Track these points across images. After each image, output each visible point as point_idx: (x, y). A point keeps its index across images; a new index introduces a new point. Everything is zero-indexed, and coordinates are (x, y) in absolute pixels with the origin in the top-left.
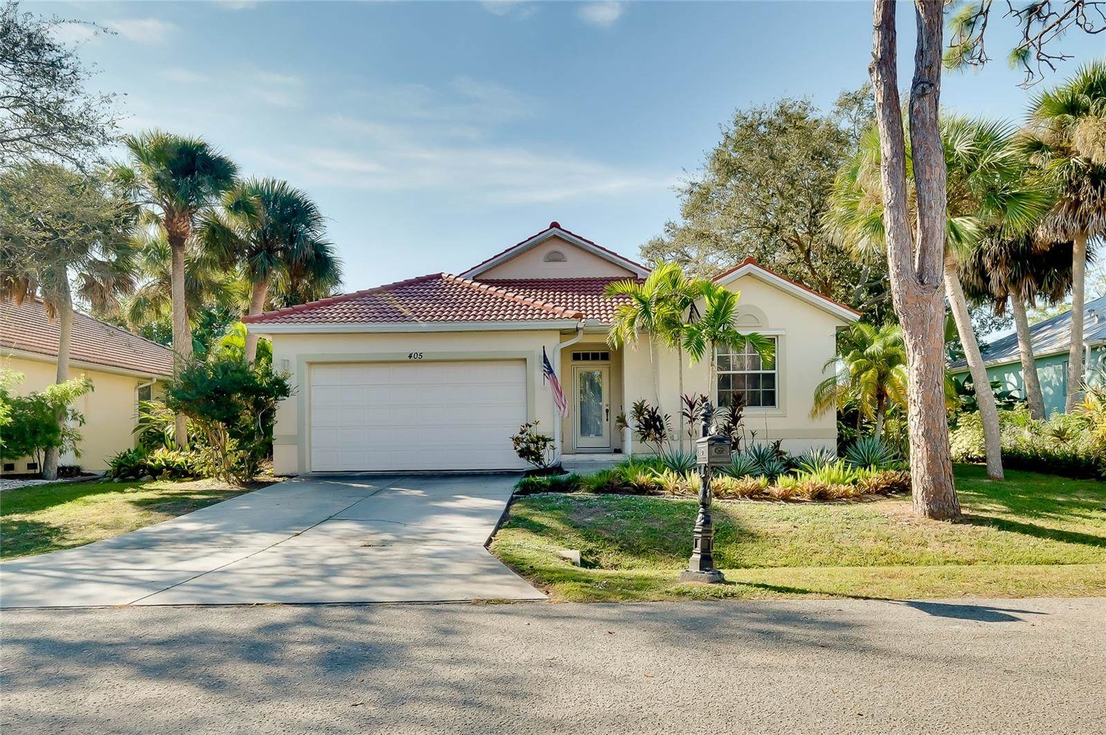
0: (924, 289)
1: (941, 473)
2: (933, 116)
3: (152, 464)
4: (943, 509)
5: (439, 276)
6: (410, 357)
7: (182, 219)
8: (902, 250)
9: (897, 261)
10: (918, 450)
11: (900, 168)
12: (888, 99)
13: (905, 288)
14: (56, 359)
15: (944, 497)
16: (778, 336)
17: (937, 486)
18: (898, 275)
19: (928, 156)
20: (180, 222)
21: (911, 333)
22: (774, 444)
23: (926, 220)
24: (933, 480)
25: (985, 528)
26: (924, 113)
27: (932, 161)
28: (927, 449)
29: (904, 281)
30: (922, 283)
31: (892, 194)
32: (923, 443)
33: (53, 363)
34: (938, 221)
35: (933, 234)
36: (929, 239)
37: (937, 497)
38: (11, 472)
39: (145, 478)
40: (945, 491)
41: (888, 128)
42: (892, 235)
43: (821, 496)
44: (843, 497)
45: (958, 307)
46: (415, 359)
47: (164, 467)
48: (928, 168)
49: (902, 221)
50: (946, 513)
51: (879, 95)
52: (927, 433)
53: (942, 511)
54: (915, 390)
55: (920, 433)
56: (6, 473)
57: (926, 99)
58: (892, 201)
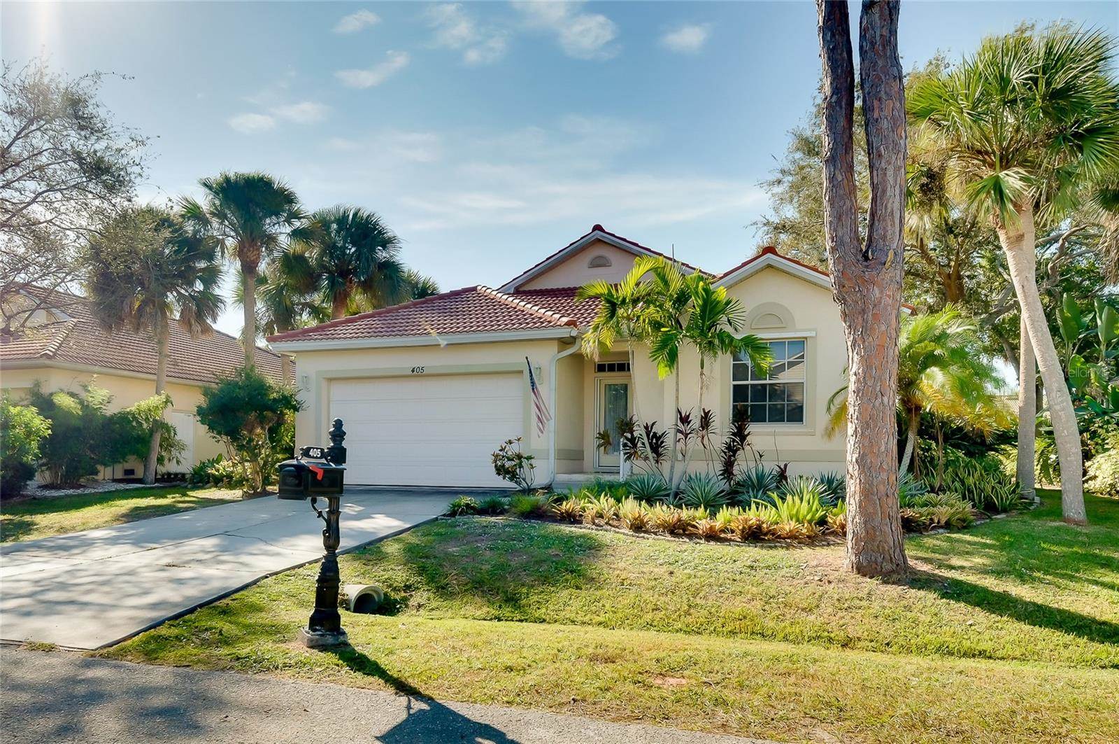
0: (867, 267)
1: (875, 513)
2: (885, 32)
3: (217, 473)
4: (876, 563)
5: (474, 289)
6: (413, 371)
7: (251, 249)
8: (839, 219)
9: (832, 232)
10: (852, 481)
11: (841, 107)
12: (829, 19)
13: (841, 267)
14: (155, 377)
15: (878, 547)
16: (806, 338)
17: (871, 531)
18: (833, 250)
19: (877, 87)
20: (250, 251)
21: (850, 326)
22: (780, 467)
23: (875, 173)
24: (865, 523)
25: (922, 593)
26: (873, 29)
27: (882, 93)
28: (860, 480)
29: (839, 257)
30: (866, 258)
31: (829, 143)
32: (856, 473)
33: (154, 380)
34: (890, 173)
35: (884, 191)
36: (878, 199)
37: (870, 546)
38: (132, 477)
39: (209, 485)
40: (879, 538)
41: (829, 58)
42: (827, 198)
43: (754, 535)
44: (788, 538)
45: (1024, 291)
46: (417, 374)
47: (225, 476)
48: (876, 103)
49: (840, 178)
50: (879, 568)
51: (820, 16)
52: (862, 461)
53: (874, 566)
54: (852, 403)
55: (854, 460)
56: (125, 477)
57: (876, 10)
58: (829, 153)
